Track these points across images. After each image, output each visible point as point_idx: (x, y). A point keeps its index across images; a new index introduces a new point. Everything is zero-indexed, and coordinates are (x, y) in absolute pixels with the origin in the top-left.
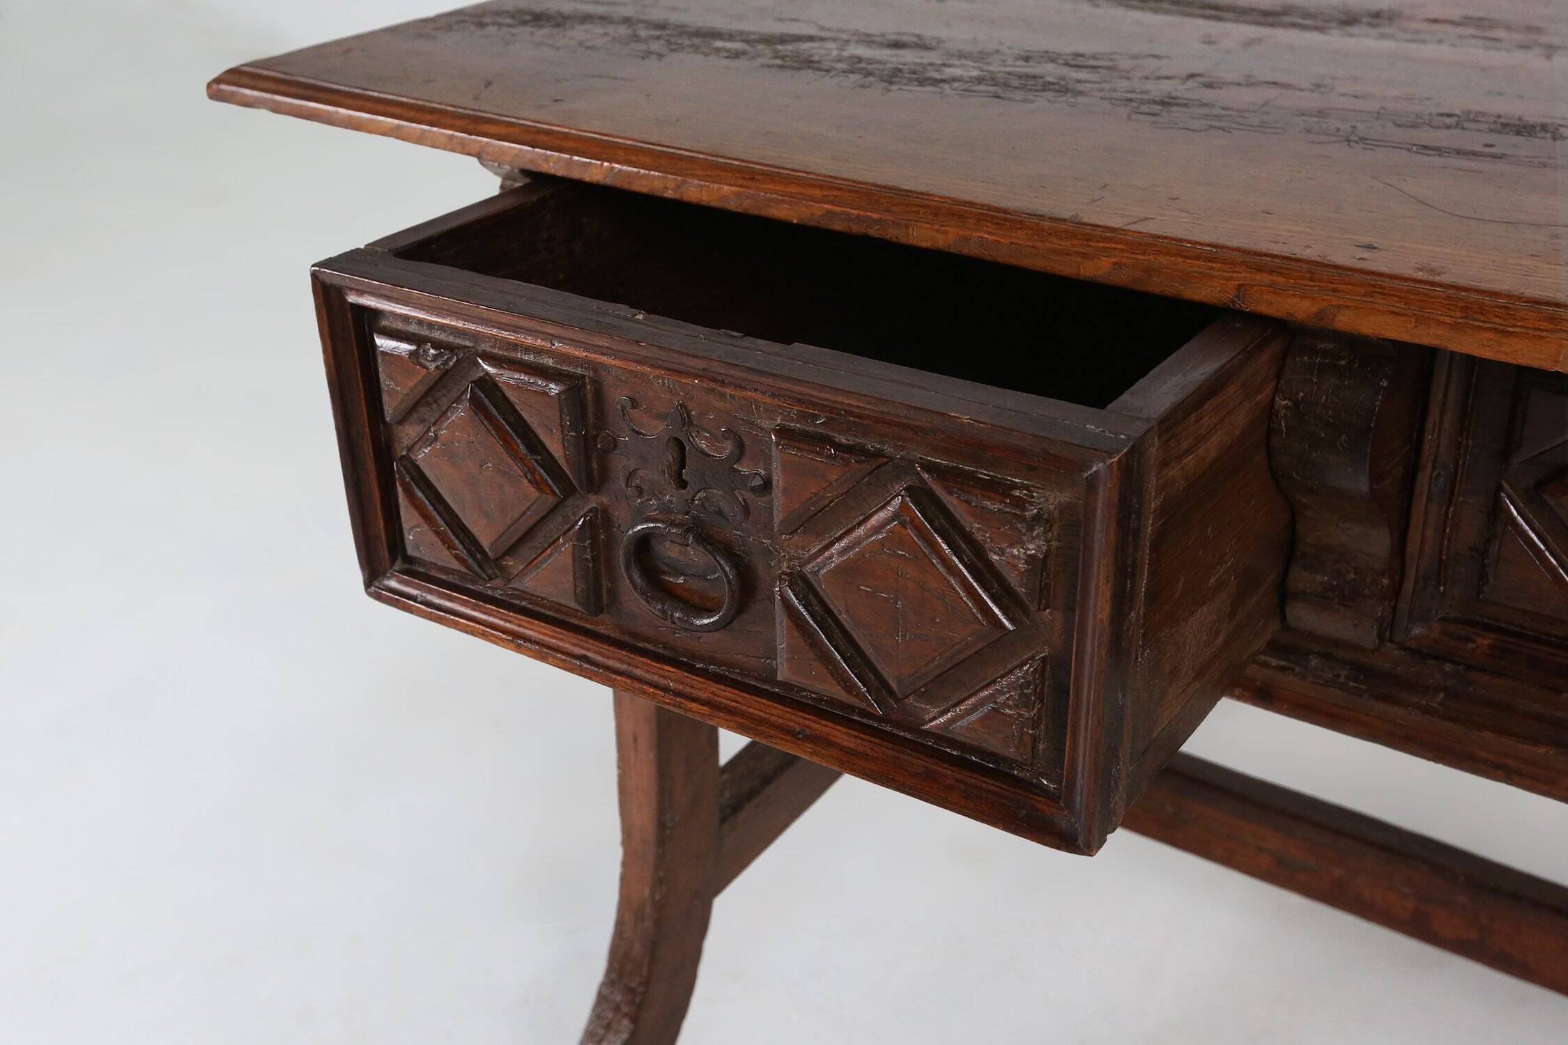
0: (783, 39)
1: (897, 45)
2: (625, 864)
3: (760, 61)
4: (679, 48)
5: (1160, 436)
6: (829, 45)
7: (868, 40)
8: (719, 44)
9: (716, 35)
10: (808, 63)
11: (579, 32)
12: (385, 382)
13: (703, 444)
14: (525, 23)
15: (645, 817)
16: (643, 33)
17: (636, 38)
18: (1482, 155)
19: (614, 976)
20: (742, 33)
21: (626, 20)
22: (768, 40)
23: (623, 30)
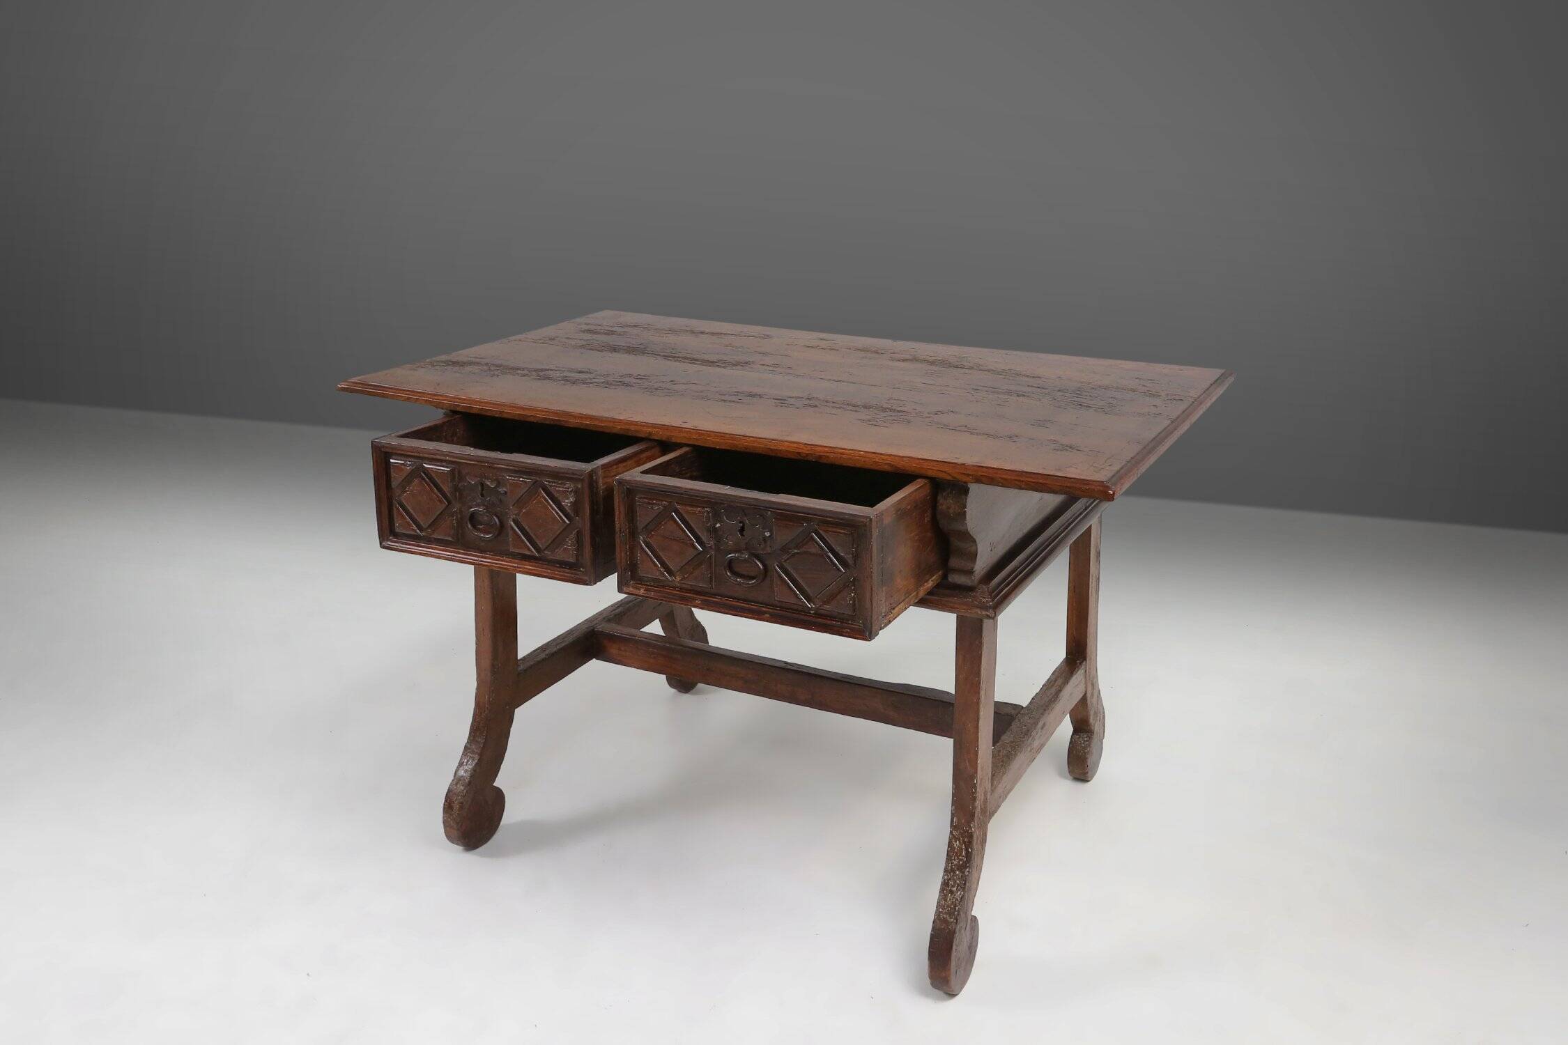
0: (542, 370)
1: (580, 372)
2: (478, 689)
3: (532, 377)
4: (506, 373)
5: (602, 469)
6: (557, 372)
7: (571, 370)
8: (519, 372)
9: (518, 368)
10: (549, 378)
11: (469, 368)
12: (393, 475)
13: (488, 483)
14: (449, 365)
15: (487, 663)
16: (492, 368)
17: (490, 370)
18: (738, 402)
19: (472, 738)
20: (527, 368)
21: (487, 364)
22: (536, 370)
23: (485, 368)
